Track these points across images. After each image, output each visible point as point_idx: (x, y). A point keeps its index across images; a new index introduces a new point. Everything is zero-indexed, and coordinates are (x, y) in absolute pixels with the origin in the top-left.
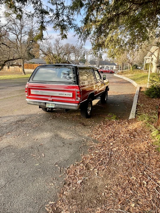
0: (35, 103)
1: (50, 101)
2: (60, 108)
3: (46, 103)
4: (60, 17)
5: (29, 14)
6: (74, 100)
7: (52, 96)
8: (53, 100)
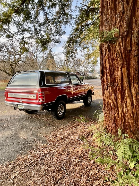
0: (11, 105)
1: (20, 103)
2: (29, 110)
3: (18, 105)
4: (39, 33)
5: (13, 33)
6: (37, 102)
7: (22, 99)
8: (23, 101)
